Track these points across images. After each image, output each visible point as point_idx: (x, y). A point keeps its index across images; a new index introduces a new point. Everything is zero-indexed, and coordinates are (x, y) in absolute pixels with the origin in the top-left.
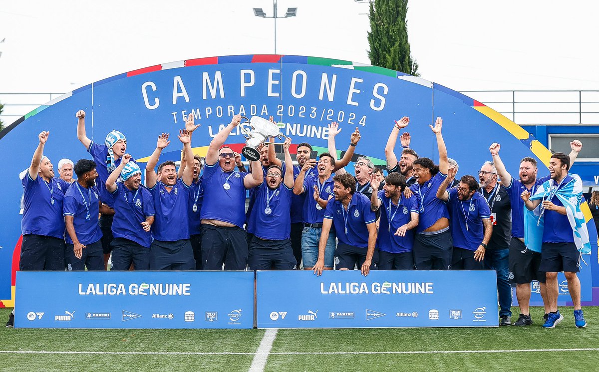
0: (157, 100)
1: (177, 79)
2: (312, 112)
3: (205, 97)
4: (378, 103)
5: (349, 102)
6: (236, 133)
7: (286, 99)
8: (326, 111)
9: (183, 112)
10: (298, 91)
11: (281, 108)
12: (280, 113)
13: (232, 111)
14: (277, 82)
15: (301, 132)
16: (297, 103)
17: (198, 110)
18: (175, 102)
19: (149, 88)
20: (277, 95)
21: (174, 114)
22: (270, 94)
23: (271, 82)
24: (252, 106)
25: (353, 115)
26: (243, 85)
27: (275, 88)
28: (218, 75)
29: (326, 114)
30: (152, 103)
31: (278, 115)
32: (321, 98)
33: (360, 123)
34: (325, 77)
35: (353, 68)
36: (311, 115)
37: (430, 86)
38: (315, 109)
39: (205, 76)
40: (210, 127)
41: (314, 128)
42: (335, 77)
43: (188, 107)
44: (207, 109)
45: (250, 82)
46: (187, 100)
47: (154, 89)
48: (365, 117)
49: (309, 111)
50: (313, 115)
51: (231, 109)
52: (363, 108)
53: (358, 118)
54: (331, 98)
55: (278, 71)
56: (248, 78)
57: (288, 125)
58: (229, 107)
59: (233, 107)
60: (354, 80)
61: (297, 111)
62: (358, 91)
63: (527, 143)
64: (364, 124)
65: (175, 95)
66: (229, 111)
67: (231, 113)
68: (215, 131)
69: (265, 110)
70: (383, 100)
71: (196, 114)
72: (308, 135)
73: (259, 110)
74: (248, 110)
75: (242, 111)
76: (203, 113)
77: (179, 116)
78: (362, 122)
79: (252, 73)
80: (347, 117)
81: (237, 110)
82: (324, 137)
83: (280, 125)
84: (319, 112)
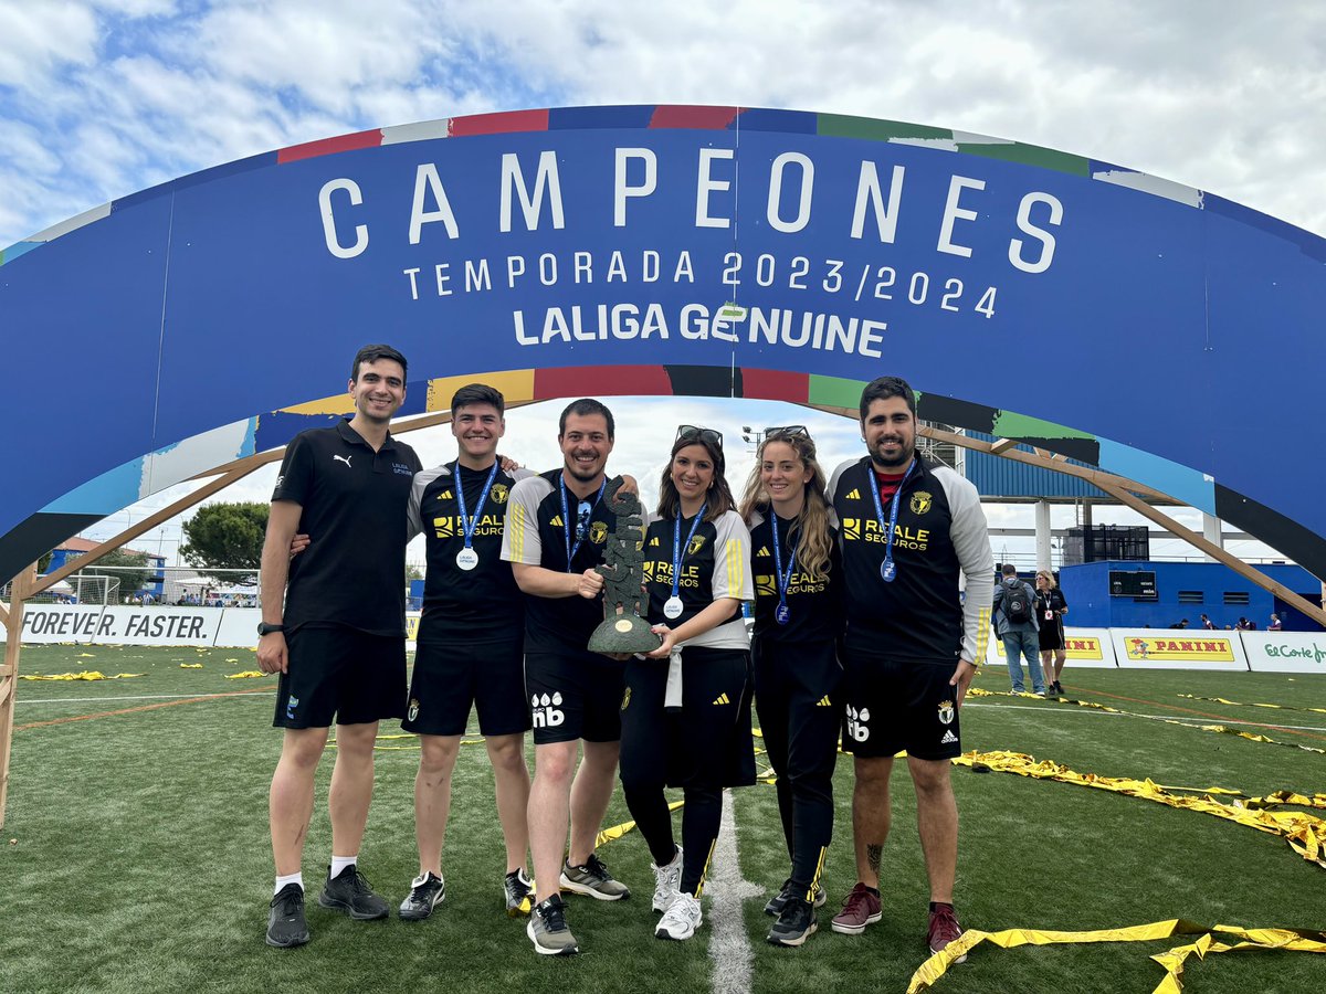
0: (362, 232)
1: (427, 172)
2: (830, 275)
3: (505, 225)
4: (1032, 250)
5: (945, 245)
6: (597, 335)
7: (752, 235)
8: (874, 272)
9: (438, 268)
10: (788, 212)
11: (734, 261)
12: (730, 276)
13: (587, 268)
14: (724, 186)
15: (796, 334)
16: (785, 247)
17: (484, 264)
18: (414, 237)
19: (340, 197)
20: (724, 223)
21: (412, 272)
22: (703, 220)
23: (705, 185)
24: (646, 253)
25: (956, 286)
26: (622, 191)
27: (717, 204)
28: (548, 162)
29: (873, 279)
30: (347, 239)
31: (725, 281)
32: (857, 231)
33: (978, 308)
34: (868, 173)
35: (956, 149)
36: (825, 282)
37: (1195, 202)
38: (840, 264)
39: (510, 164)
40: (518, 316)
41: (835, 321)
42: (899, 173)
43: (456, 254)
44: (510, 259)
45: (641, 182)
46: (453, 232)
47: (356, 198)
48: (992, 290)
49: (819, 271)
50: (832, 282)
51: (583, 261)
52: (987, 265)
53: (972, 294)
54: (887, 233)
55: (728, 154)
56: (636, 172)
57: (756, 312)
58: (577, 255)
59: (588, 255)
60: (957, 183)
61: (783, 271)
62: (971, 215)
64: (989, 312)
65: (418, 218)
66: (578, 268)
67: (584, 274)
68: (534, 327)
69: (685, 268)
70: (1049, 242)
71: (477, 275)
72: (817, 344)
73: (669, 265)
74: (633, 266)
75: (617, 269)
76: (498, 272)
77: (426, 280)
78: (985, 306)
79: (650, 158)
80: (937, 291)
81: (600, 266)
82: (863, 350)
83: (730, 313)
84: (851, 275)
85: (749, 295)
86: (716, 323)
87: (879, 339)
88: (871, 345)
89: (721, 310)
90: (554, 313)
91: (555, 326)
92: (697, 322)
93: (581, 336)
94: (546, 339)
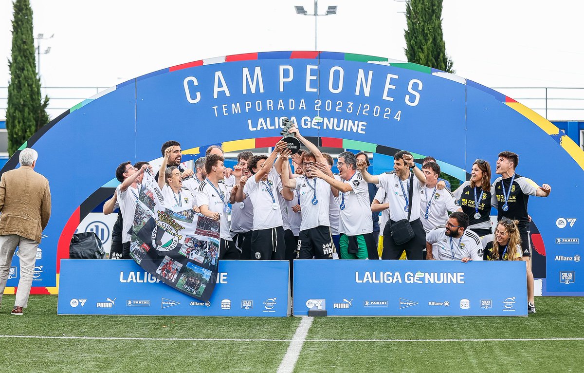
0: (198, 94)
1: (218, 74)
2: (349, 107)
3: (245, 92)
4: (412, 99)
5: (385, 97)
6: (275, 127)
7: (324, 94)
8: (362, 106)
9: (224, 106)
10: (336, 87)
11: (318, 103)
12: (317, 107)
13: (271, 105)
14: (315, 78)
15: (338, 126)
16: (335, 98)
17: (238, 104)
18: (215, 96)
19: (190, 83)
20: (315, 90)
21: (215, 108)
22: (308, 89)
23: (309, 77)
24: (290, 100)
25: (389, 110)
26: (282, 80)
27: (313, 84)
28: (258, 70)
29: (362, 109)
30: (194, 97)
31: (316, 109)
32: (357, 93)
33: (395, 118)
34: (361, 73)
35: (389, 65)
36: (347, 109)
37: (463, 82)
38: (352, 104)
39: (245, 71)
40: (250, 121)
41: (350, 122)
42: (371, 73)
43: (229, 101)
44: (247, 103)
45: (288, 77)
46: (228, 94)
47: (196, 83)
48: (400, 112)
49: (345, 106)
50: (350, 109)
51: (270, 103)
52: (398, 103)
53: (393, 113)
54: (367, 93)
55: (316, 67)
56: (286, 73)
57: (326, 119)
58: (268, 101)
59: (272, 101)
60: (389, 76)
61: (334, 106)
62: (393, 87)
63: (557, 138)
64: (399, 119)
65: (216, 90)
66: (268, 105)
67: (270, 107)
68: (255, 125)
69: (303, 105)
70: (418, 96)
71: (236, 108)
72: (345, 129)
73: (297, 104)
74: (286, 104)
75: (281, 105)
76: (243, 107)
77: (220, 110)
78: (397, 117)
79: (291, 68)
80: (382, 112)
81: (276, 105)
82: (360, 131)
83: (317, 119)
84: (355, 107)
85: (323, 114)
86: (313, 123)
87: (364, 128)
88: (362, 130)
89: (314, 118)
90: (261, 120)
91: (262, 125)
92: (307, 122)
93: (270, 128)
94: (259, 129)
